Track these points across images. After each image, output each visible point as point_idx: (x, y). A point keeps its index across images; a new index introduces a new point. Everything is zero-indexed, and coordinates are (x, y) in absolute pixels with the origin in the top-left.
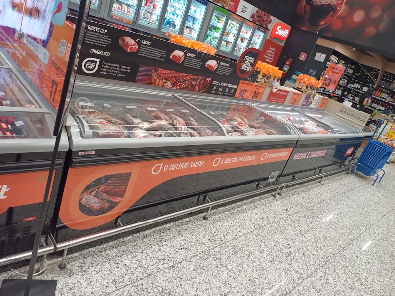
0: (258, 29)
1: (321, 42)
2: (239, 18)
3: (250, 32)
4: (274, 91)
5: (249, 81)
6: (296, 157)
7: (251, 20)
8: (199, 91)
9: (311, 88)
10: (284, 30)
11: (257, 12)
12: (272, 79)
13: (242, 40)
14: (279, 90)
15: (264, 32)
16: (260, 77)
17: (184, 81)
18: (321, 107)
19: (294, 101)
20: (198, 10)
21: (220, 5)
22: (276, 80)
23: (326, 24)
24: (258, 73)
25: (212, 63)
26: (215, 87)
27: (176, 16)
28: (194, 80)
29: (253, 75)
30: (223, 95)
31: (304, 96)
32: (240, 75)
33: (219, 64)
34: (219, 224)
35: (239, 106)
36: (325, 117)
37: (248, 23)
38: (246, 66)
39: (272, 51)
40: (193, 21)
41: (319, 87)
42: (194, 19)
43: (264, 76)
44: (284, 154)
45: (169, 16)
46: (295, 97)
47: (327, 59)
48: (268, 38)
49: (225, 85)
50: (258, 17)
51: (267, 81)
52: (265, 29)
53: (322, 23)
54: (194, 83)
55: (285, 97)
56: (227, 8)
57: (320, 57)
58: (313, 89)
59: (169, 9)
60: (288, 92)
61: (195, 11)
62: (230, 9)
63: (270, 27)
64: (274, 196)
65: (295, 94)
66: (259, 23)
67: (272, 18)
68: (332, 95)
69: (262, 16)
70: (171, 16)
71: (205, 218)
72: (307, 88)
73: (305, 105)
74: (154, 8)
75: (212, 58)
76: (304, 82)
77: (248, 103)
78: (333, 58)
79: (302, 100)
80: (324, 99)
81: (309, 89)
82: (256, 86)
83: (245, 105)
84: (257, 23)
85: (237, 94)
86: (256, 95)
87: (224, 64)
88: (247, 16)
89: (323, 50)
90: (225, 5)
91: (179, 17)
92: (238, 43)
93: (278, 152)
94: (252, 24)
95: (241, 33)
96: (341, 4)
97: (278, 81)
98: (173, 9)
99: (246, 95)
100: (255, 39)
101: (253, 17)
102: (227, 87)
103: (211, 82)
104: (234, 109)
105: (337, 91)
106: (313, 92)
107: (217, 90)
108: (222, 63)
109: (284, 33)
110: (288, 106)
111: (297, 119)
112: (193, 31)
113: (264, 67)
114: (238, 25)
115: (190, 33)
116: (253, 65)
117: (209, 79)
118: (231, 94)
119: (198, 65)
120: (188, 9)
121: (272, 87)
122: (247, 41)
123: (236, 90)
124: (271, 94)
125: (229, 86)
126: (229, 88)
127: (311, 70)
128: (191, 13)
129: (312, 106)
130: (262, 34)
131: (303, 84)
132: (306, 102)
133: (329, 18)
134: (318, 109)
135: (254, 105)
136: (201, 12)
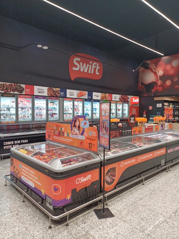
0: (124, 103)
1: (156, 99)
2: (115, 102)
3: (121, 105)
4: (147, 127)
5: (135, 126)
6: (169, 151)
7: (120, 100)
8: (119, 136)
9: (161, 121)
10: (136, 99)
11: (121, 96)
12: (144, 123)
13: (119, 110)
14: (148, 126)
15: (128, 103)
16: (139, 123)
17: (113, 134)
18: (170, 128)
19: (157, 129)
20: (96, 105)
21: (105, 99)
22: (145, 123)
23: (155, 90)
24: (137, 122)
25: (120, 124)
26: (124, 133)
27: (88, 111)
28: (116, 133)
29: (136, 124)
30: (127, 135)
31: (160, 125)
32: (131, 125)
33: (122, 124)
34: (150, 185)
35: (135, 138)
36: (174, 132)
37: (119, 102)
38: (132, 121)
39: (134, 110)
40: (95, 110)
41: (165, 119)
42: (95, 109)
43: (140, 123)
44: (163, 151)
45: (85, 112)
46: (156, 127)
47: (163, 105)
48: (130, 105)
49: (127, 131)
50: (122, 98)
51: (142, 124)
52: (128, 102)
53: (153, 91)
54: (116, 134)
55: (152, 128)
56: (108, 100)
57: (159, 105)
58: (163, 121)
59: (85, 109)
60: (152, 126)
61: (95, 106)
62: (109, 100)
63: (129, 100)
64: (167, 172)
65: (156, 126)
66: (124, 101)
67: (128, 96)
68: (174, 121)
69: (124, 97)
70: (86, 111)
71: (143, 184)
72: (160, 122)
73: (163, 129)
74: (79, 111)
75: (119, 122)
76: (157, 120)
77: (138, 136)
78: (166, 104)
79: (160, 128)
80: (170, 124)
81: (161, 122)
82: (138, 128)
83: (137, 137)
84: (123, 101)
85: (133, 133)
86: (140, 132)
87: (124, 123)
88: (118, 99)
89: (159, 102)
90: (106, 99)
91: (89, 110)
92: (118, 112)
93: (160, 151)
94: (121, 102)
95: (117, 107)
96: (158, 80)
97: (146, 123)
98: (86, 108)
99: (136, 133)
100: (124, 108)
101: (120, 99)
102: (128, 132)
103: (122, 131)
104: (134, 139)
105: (175, 118)
106: (163, 123)
107: (125, 134)
108: (123, 123)
109: (137, 100)
110: (155, 132)
111: (162, 136)
112: (97, 114)
113: (138, 119)
114: (115, 105)
115: (95, 115)
116: (134, 120)
117: (121, 131)
118: (130, 134)
119: (115, 127)
120: (92, 106)
121: (145, 126)
122: (121, 110)
123: (131, 132)
124: (146, 129)
125: (129, 131)
126: (129, 132)
127: (158, 113)
128: (94, 107)
129: (166, 129)
130: (127, 105)
131: (157, 121)
132: (162, 128)
133: (155, 88)
134: (169, 130)
135: (141, 135)
136: (98, 105)
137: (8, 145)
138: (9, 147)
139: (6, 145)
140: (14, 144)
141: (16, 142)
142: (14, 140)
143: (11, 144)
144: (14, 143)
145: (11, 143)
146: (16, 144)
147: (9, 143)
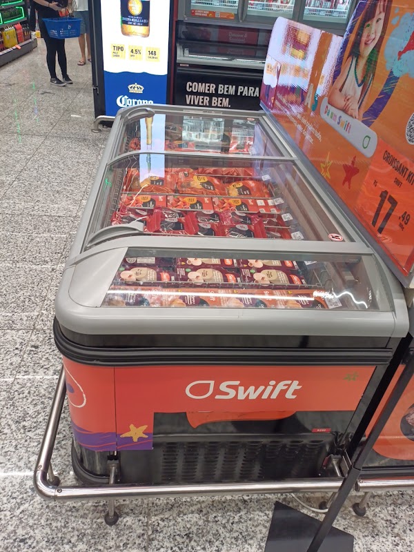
137: (197, 94)
138: (201, 100)
139: (192, 93)
140: (217, 95)
141: (222, 89)
142: (218, 81)
143: (207, 92)
144: (216, 90)
145: (207, 88)
146: (223, 95)
147: (202, 87)
